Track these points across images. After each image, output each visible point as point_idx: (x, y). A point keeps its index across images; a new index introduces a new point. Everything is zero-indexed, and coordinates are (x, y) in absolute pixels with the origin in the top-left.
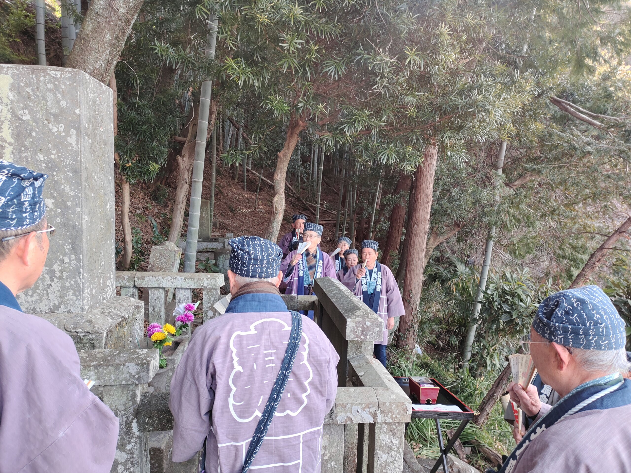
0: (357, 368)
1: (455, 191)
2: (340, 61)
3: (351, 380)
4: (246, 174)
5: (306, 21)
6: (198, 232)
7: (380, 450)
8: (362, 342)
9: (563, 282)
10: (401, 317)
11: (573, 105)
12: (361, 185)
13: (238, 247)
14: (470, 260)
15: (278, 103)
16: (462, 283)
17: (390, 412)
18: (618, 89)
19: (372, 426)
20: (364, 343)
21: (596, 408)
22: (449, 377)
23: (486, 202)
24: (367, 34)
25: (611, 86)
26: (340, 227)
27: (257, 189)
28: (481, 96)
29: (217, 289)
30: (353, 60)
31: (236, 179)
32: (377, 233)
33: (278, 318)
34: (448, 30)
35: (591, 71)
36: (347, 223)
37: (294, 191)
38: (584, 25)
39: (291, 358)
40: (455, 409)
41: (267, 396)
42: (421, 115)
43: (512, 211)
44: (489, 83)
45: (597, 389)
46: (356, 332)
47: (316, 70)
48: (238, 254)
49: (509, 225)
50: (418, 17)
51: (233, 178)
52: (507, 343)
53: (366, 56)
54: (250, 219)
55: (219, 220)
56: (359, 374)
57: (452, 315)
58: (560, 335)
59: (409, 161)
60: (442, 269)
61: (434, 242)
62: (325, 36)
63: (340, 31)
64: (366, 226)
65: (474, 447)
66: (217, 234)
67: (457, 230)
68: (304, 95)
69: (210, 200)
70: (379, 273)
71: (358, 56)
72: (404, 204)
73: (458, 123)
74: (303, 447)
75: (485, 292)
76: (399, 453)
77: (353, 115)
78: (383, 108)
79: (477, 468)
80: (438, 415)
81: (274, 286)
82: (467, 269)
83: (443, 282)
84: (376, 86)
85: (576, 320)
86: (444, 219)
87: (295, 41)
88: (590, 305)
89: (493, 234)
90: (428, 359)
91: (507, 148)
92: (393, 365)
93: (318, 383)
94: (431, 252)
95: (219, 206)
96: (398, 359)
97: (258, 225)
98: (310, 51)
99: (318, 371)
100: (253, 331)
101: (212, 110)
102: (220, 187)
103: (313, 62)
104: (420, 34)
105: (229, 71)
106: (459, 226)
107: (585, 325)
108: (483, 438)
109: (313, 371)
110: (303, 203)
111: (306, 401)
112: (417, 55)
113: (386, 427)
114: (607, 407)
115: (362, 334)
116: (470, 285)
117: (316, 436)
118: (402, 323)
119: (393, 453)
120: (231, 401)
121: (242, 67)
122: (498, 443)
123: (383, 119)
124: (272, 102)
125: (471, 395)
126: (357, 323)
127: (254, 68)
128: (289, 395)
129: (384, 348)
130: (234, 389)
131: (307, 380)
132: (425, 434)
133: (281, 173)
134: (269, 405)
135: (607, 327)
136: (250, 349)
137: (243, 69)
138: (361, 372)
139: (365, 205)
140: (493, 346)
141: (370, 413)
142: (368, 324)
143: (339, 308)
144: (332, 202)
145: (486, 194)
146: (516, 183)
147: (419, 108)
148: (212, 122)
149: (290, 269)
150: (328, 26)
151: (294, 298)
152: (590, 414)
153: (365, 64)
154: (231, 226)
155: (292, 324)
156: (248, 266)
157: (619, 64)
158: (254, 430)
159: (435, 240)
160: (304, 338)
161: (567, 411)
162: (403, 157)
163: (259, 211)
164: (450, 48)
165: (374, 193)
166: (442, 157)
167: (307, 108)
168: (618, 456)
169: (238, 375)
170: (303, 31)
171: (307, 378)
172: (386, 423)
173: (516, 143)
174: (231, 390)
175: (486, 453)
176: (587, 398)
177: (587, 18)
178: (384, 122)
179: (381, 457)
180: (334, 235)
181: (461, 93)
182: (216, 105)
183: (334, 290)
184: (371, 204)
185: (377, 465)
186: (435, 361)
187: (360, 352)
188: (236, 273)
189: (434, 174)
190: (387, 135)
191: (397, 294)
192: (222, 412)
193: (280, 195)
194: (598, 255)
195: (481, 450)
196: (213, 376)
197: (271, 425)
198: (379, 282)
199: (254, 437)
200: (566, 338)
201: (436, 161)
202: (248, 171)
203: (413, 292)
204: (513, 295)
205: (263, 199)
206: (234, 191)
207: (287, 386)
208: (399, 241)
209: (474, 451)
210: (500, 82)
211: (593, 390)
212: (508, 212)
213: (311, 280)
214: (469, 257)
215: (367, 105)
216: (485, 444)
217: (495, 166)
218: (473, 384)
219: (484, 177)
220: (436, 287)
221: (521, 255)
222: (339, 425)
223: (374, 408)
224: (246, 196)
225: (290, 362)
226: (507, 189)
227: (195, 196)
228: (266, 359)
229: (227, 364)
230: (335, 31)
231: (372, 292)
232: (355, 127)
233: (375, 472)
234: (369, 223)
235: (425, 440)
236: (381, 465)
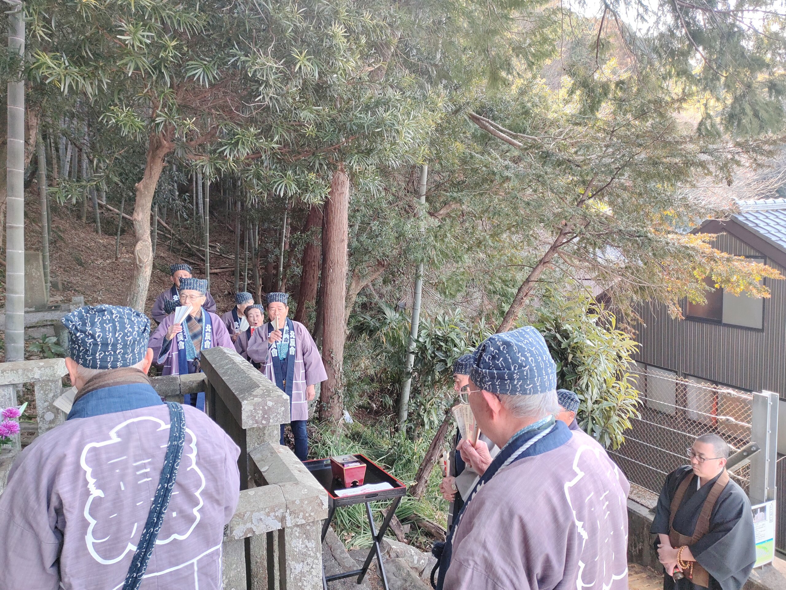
0: (259, 462)
1: (375, 225)
2: (209, 62)
3: (253, 478)
4: (98, 211)
5: (154, 6)
6: (23, 299)
7: (293, 560)
8: (264, 428)
9: (497, 320)
10: (322, 383)
11: (493, 122)
12: (263, 221)
13: (76, 328)
14: (401, 303)
15: (125, 117)
16: (393, 332)
17: (301, 511)
18: (535, 105)
19: (282, 532)
20: (267, 429)
21: (529, 455)
22: (384, 445)
23: (410, 236)
24: (242, 29)
25: (528, 102)
26: (241, 275)
27: (117, 230)
28: (388, 114)
29: (57, 381)
30: (227, 62)
31: (84, 220)
32: (288, 280)
33: (151, 415)
34: (343, 31)
35: (507, 84)
36: (248, 270)
37: (172, 231)
38: (495, 32)
39: (173, 465)
40: (386, 486)
41: (143, 522)
42: (322, 135)
43: (438, 245)
44: (397, 97)
45: (530, 434)
46: (255, 417)
47: (178, 74)
48: (77, 337)
49: (436, 262)
50: (305, 12)
51: (79, 217)
52: (445, 395)
53: (243, 58)
54: (111, 274)
55: (62, 278)
56: (262, 470)
57: (385, 371)
58: (488, 382)
59: (313, 191)
60: (369, 318)
61: (356, 287)
62: (184, 29)
63: (205, 23)
64: (274, 272)
65: (413, 523)
66: (59, 298)
67: (382, 270)
68: (164, 106)
69: (43, 251)
70: (292, 332)
71: (233, 57)
72: (317, 243)
73: (366, 146)
74: (198, 576)
75: (417, 341)
76: (317, 558)
77: (234, 135)
78: (274, 125)
79: (418, 547)
80: (367, 497)
81: (141, 372)
82: (397, 315)
83: (372, 333)
84: (261, 97)
85: (502, 364)
86: (366, 258)
87: (141, 32)
88: (515, 348)
89: (422, 273)
90: (361, 428)
91: (428, 172)
92: (317, 442)
93: (213, 490)
94: (354, 298)
95: (60, 257)
96: (321, 434)
97: (123, 281)
98: (165, 47)
99: (212, 474)
100: (115, 439)
101: (30, 124)
102: (61, 231)
103: (171, 62)
104: (310, 33)
105: (44, 71)
106: (383, 266)
107: (510, 369)
108: (422, 510)
109: (205, 477)
110: (187, 246)
111: (198, 517)
112: (308, 60)
113: (298, 530)
114: (540, 452)
115: (263, 417)
116: (402, 334)
117: (215, 558)
118: (324, 390)
119: (309, 560)
120: (90, 539)
121: (63, 66)
122: (439, 512)
123: (275, 140)
124: (117, 115)
125: (409, 461)
126: (256, 405)
127: (83, 67)
128: (174, 514)
129: (304, 424)
130: (93, 522)
131: (198, 489)
132: (357, 520)
133: (143, 211)
134: (147, 533)
135: (531, 370)
136: (112, 464)
137: (66, 68)
138: (265, 466)
139: (270, 246)
140: (429, 401)
141: (276, 517)
142: (270, 404)
143: (232, 389)
144: (227, 243)
145: (409, 226)
146: (441, 212)
147: (319, 126)
148: (32, 141)
149: (166, 345)
150: (187, 15)
151: (175, 379)
152: (524, 462)
153: (243, 68)
154: (81, 286)
155: (171, 420)
156: (94, 354)
157: (534, 77)
158: (127, 570)
159: (357, 284)
160: (190, 435)
161: (503, 462)
162: (304, 187)
163: (123, 262)
164: (349, 53)
165: (280, 230)
166: (354, 184)
167: (170, 123)
168: (549, 501)
169: (97, 502)
170: (151, 19)
171: (198, 486)
172: (298, 526)
173: (437, 166)
174: (87, 524)
175: (426, 527)
176: (522, 445)
177: (498, 25)
178: (277, 144)
179: (295, 569)
180: (233, 286)
181: (367, 108)
182: (36, 116)
183: (227, 364)
184: (278, 244)
185: (290, 578)
186: (368, 428)
187: (263, 441)
188: (78, 363)
189: (347, 205)
190: (283, 159)
191: (316, 355)
192: (77, 557)
193: (145, 241)
194: (525, 289)
195: (421, 525)
196: (59, 511)
197: (151, 559)
198: (292, 343)
199: (127, 579)
200: (493, 385)
201: (348, 189)
202: (101, 206)
203: (334, 351)
204: (446, 341)
205: (127, 245)
206: (82, 235)
207: (170, 502)
208: (316, 289)
209: (413, 528)
210: (409, 97)
211: (526, 437)
212: (434, 247)
213: (197, 352)
214: (399, 299)
215: (252, 121)
216: (425, 517)
217: (417, 193)
218: (411, 448)
219: (407, 206)
220: (364, 341)
221: (451, 294)
222: (237, 541)
223: (282, 511)
224: (101, 241)
225: (172, 470)
226: (431, 219)
227: (13, 248)
228: (138, 473)
229: (80, 490)
230: (197, 23)
231: (285, 357)
232: (238, 150)
233: (288, 588)
234: (277, 267)
235: (358, 527)
236: (295, 578)
